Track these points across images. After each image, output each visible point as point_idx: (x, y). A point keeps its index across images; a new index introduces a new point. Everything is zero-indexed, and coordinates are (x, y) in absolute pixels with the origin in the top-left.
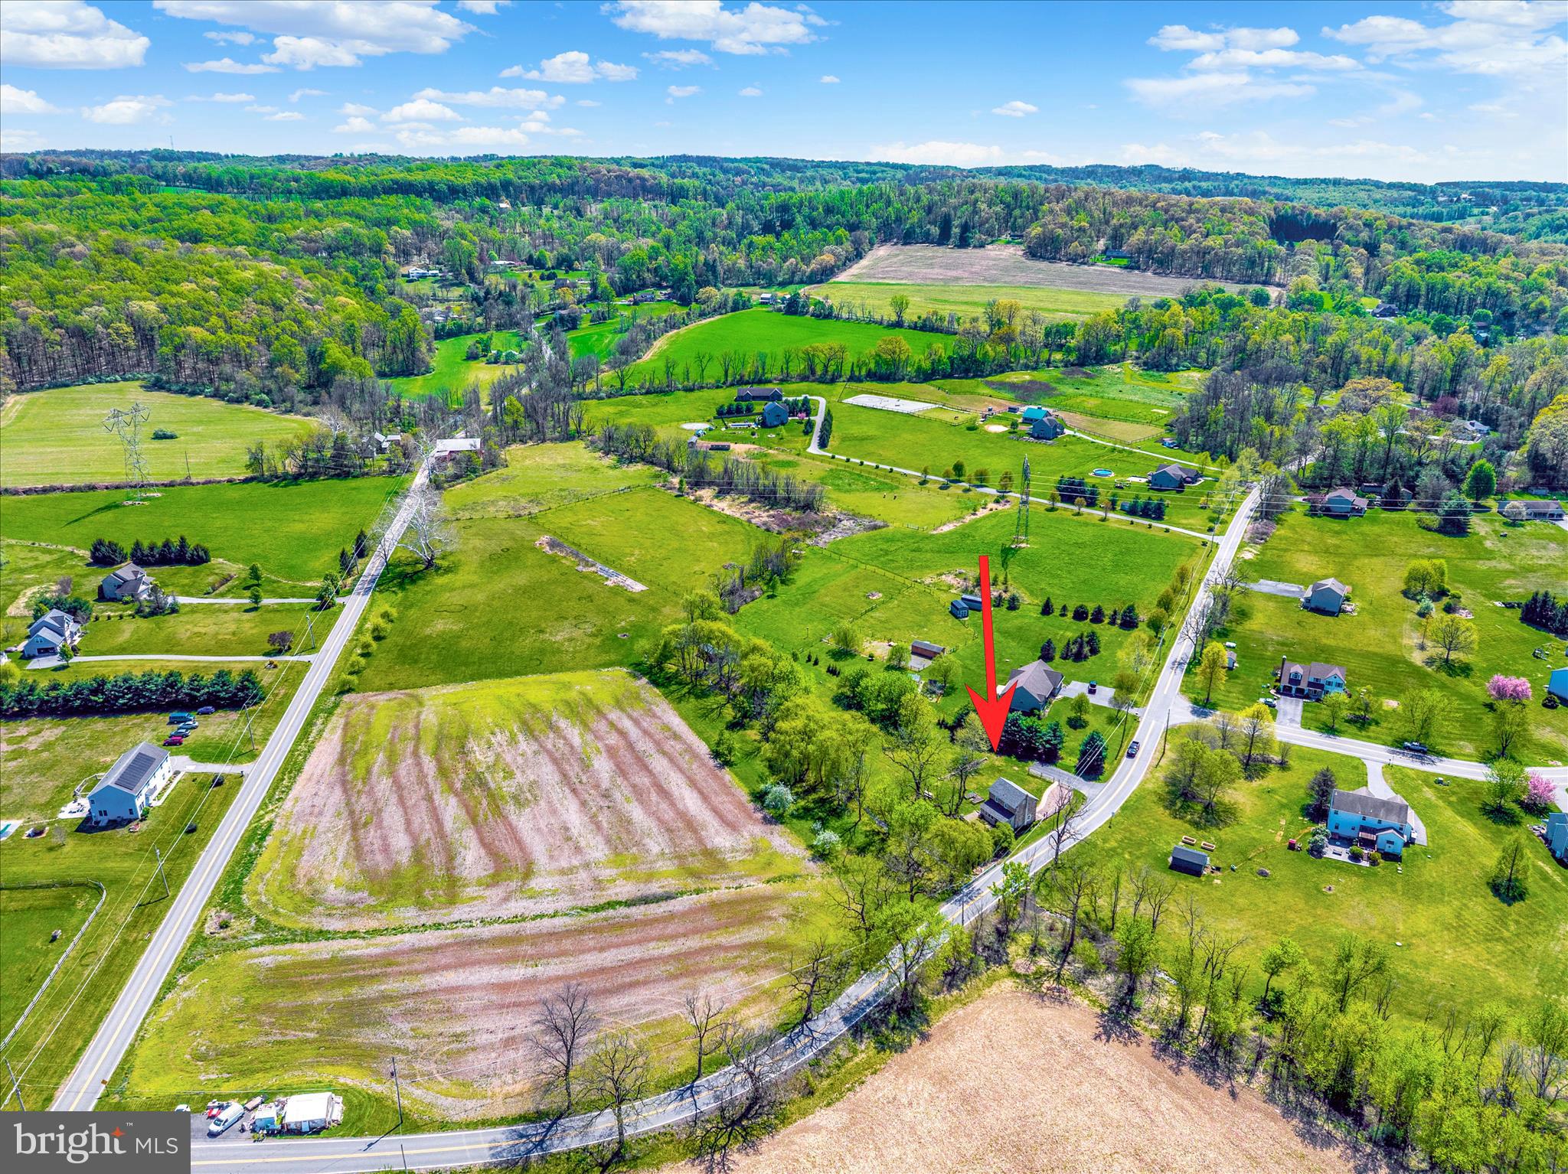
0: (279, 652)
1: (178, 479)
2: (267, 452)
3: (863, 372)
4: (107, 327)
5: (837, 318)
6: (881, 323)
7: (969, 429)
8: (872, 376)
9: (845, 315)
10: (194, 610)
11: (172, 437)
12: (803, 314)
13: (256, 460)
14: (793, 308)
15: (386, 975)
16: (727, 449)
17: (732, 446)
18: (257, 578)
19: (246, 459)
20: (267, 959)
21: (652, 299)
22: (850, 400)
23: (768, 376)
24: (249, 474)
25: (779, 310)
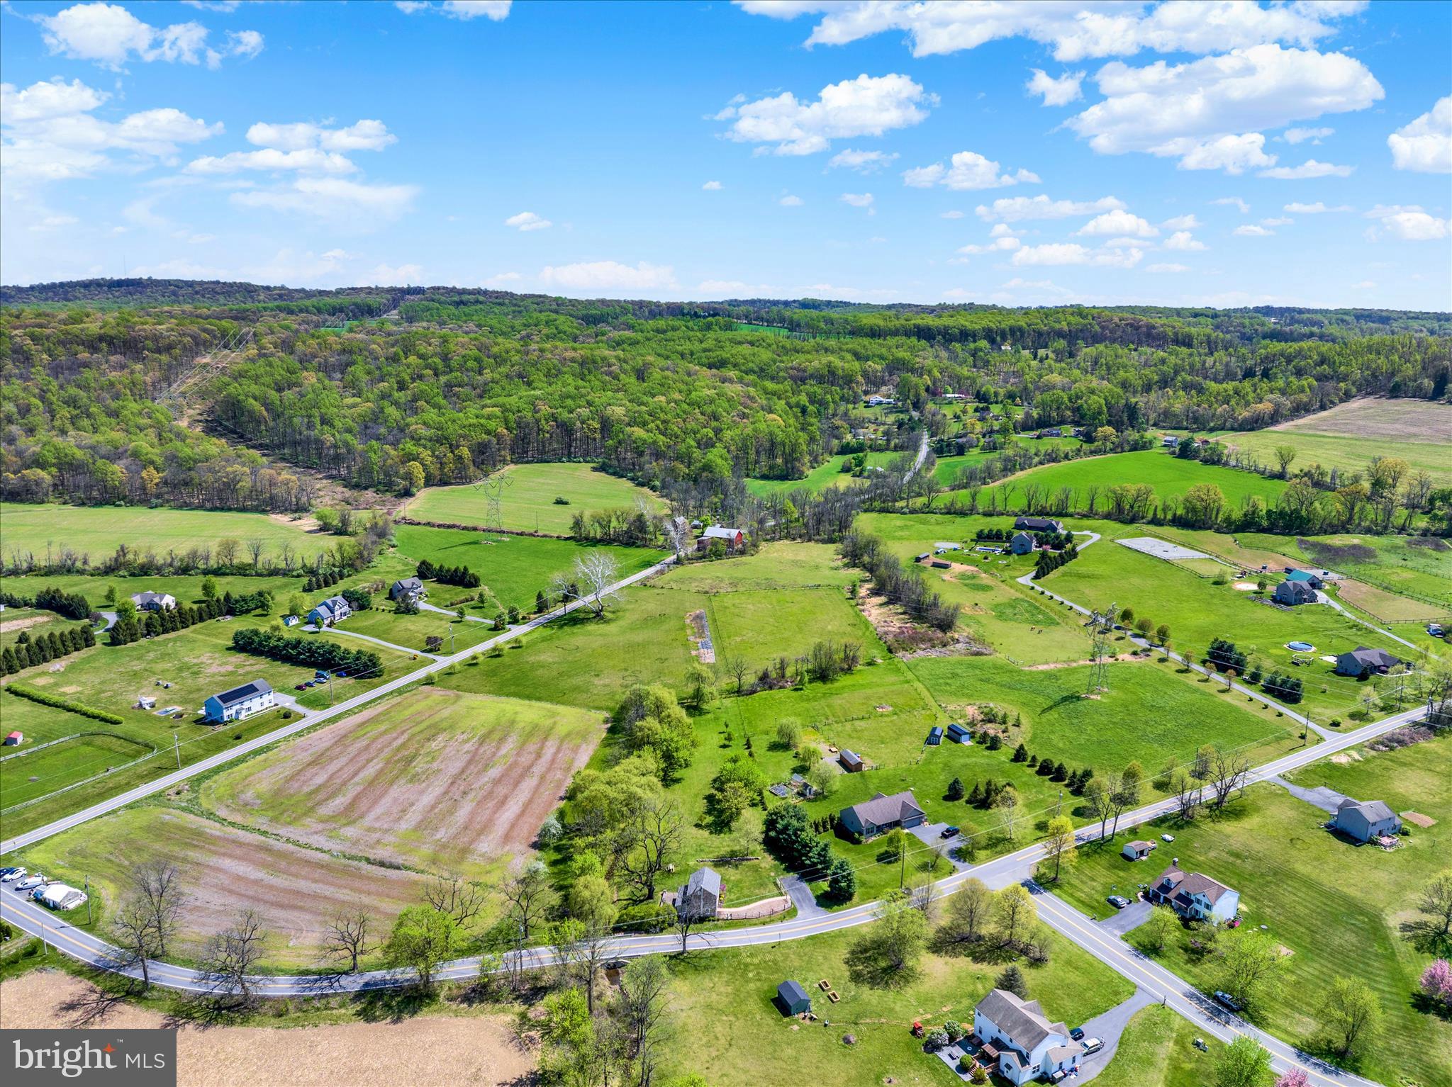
0: (430, 651)
1: (527, 530)
2: (585, 519)
3: (1169, 517)
4: (583, 423)
5: (1226, 464)
6: (1263, 473)
7: (1216, 583)
8: (1179, 522)
9: (1233, 463)
10: (428, 614)
11: (566, 503)
12: (1194, 458)
13: (578, 524)
14: (1185, 452)
15: (202, 848)
16: (946, 567)
17: (953, 565)
18: (482, 602)
19: (571, 522)
20: (167, 817)
21: (1058, 435)
22: (1120, 541)
23: (1071, 510)
24: (572, 534)
25: (1173, 453)
